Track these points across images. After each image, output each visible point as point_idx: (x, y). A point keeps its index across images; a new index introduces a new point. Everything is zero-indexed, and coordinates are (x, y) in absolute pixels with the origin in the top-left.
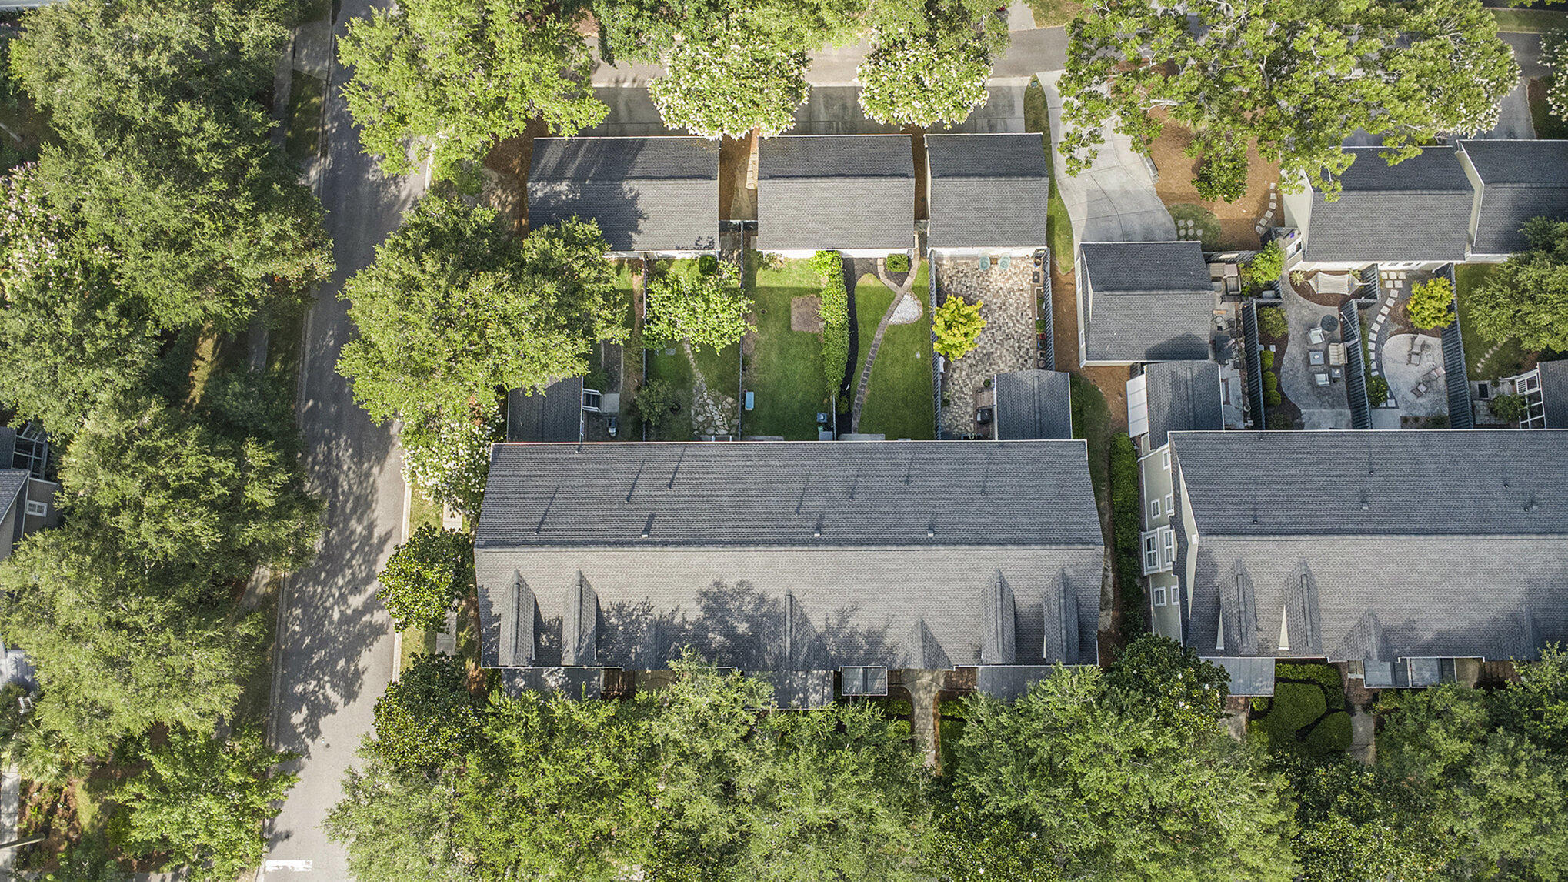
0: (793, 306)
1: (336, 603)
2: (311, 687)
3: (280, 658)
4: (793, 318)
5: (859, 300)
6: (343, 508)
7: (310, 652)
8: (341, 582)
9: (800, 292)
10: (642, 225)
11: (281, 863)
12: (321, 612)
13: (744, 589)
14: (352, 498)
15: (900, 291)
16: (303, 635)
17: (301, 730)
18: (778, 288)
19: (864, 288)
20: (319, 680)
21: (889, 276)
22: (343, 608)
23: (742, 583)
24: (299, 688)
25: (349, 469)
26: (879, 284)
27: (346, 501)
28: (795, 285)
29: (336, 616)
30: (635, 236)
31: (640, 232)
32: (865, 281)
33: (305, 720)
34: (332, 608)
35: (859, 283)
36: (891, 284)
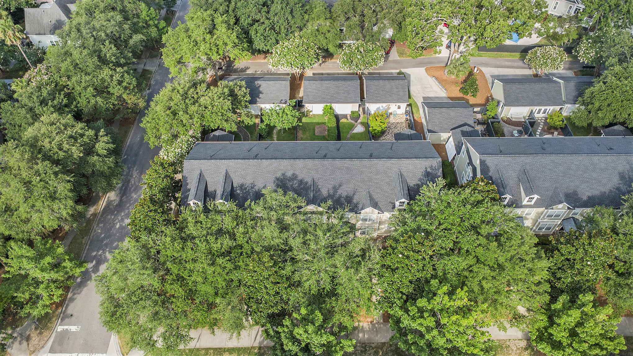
0: (316, 128)
1: (119, 222)
2: (100, 253)
3: (89, 242)
4: (316, 131)
5: (341, 126)
6: (130, 189)
7: (103, 239)
8: (123, 214)
9: (318, 124)
10: (261, 96)
11: (65, 327)
12: (112, 225)
13: (294, 177)
14: (134, 186)
15: (356, 124)
16: (101, 234)
17: (91, 270)
18: (310, 123)
19: (342, 123)
20: (103, 250)
21: (352, 119)
22: (121, 223)
23: (293, 174)
24: (94, 254)
25: (136, 177)
26: (348, 121)
27: (132, 187)
28: (317, 122)
29: (118, 226)
30: (258, 99)
31: (260, 98)
32: (343, 121)
33: (93, 266)
34: (117, 224)
35: (341, 121)
36: (353, 122)
